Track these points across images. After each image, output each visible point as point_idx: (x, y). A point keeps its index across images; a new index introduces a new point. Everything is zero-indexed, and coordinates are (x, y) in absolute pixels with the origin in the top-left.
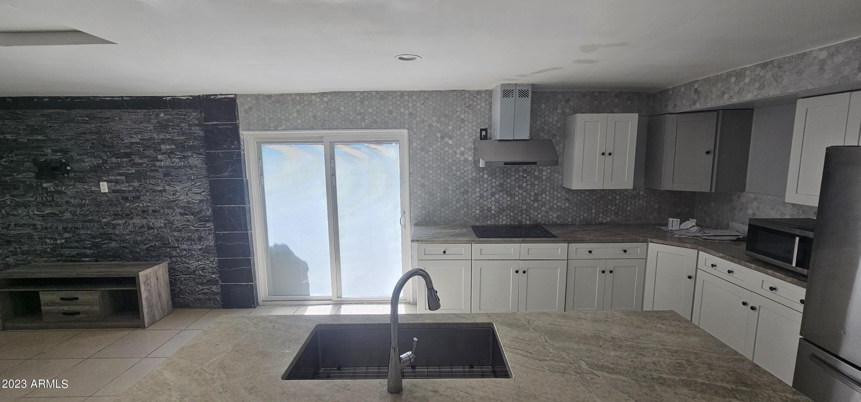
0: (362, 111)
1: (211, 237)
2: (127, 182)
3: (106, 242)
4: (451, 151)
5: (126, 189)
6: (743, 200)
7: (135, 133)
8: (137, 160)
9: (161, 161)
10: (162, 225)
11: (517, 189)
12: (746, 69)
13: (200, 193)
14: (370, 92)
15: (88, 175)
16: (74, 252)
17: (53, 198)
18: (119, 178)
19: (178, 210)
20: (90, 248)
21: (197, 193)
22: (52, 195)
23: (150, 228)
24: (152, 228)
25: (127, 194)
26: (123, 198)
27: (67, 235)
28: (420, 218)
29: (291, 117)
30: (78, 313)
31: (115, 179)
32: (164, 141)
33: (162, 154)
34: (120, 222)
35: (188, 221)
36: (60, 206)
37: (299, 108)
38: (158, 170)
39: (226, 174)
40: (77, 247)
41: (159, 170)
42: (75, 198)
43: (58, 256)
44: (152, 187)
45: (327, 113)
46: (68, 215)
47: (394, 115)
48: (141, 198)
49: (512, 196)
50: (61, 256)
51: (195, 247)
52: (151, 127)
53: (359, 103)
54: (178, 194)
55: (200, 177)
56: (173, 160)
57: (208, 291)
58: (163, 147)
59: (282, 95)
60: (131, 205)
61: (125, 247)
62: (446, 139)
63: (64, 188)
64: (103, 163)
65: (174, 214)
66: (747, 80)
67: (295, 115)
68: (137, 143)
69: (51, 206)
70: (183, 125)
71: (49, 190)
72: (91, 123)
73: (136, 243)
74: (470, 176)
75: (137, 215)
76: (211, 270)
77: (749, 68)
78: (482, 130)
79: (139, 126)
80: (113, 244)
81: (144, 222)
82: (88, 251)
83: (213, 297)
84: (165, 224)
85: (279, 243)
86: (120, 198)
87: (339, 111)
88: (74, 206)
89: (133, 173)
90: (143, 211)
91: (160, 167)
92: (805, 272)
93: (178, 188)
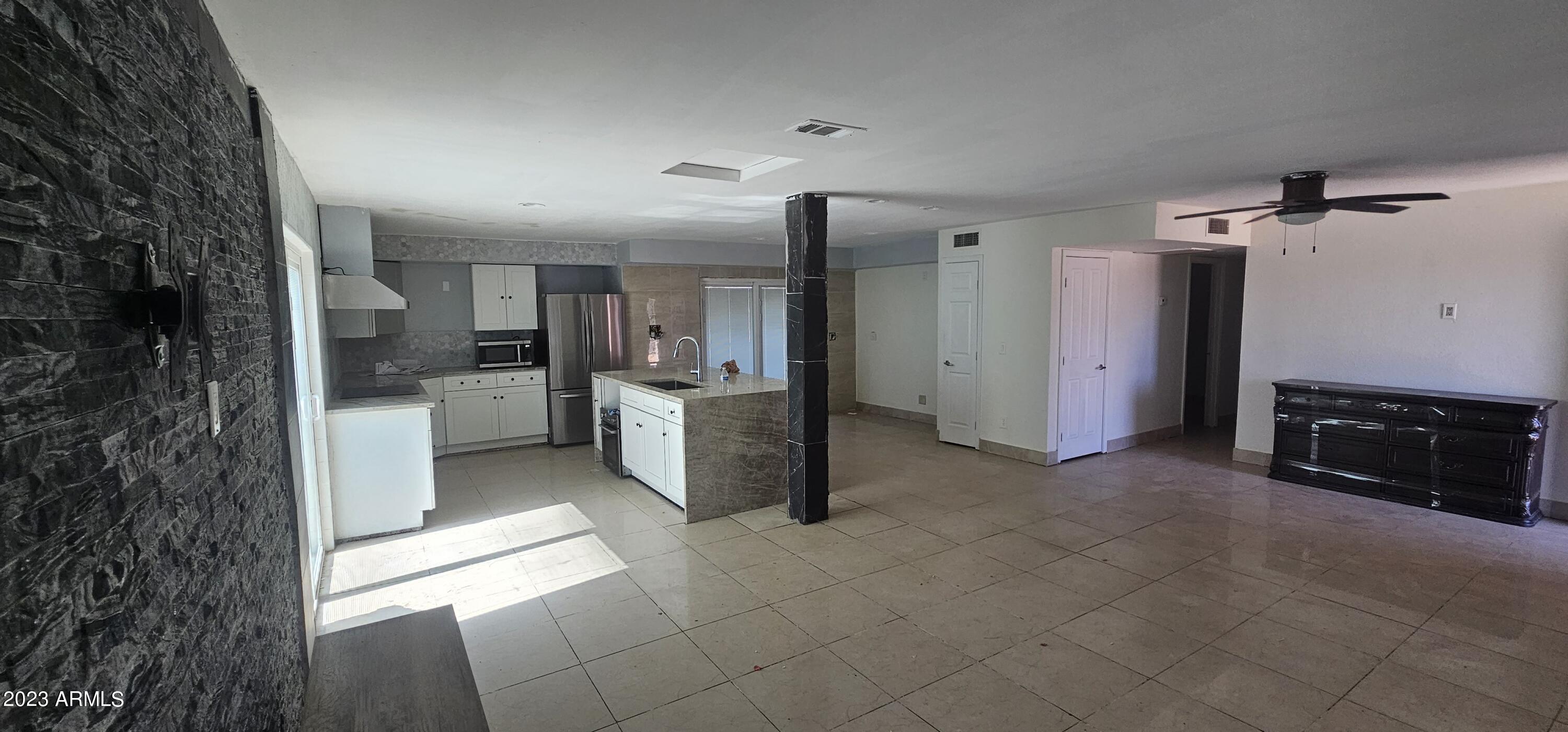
92: (529, 363)
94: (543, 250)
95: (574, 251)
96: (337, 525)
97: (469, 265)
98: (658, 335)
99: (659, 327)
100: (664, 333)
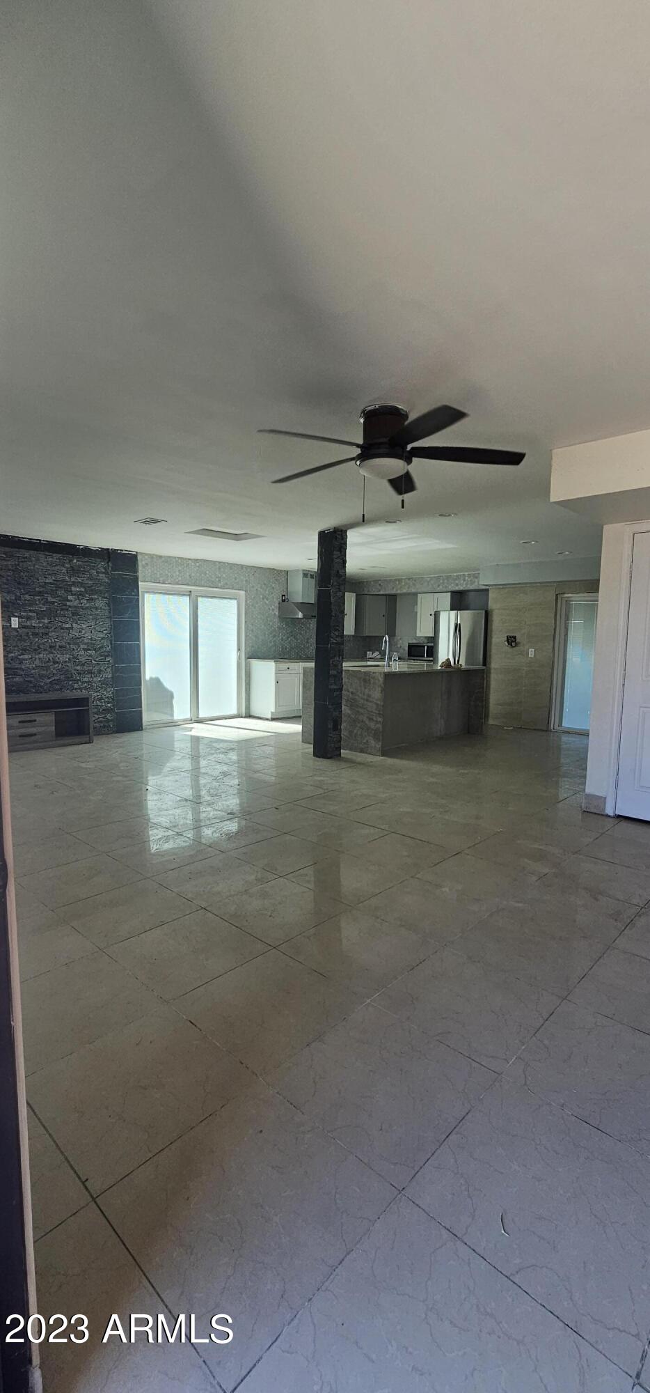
0: (219, 576)
1: (109, 670)
2: (38, 619)
4: (267, 608)
5: (36, 625)
7: (49, 574)
8: (50, 600)
9: (71, 601)
10: (67, 659)
11: (299, 634)
12: (402, 579)
13: (102, 632)
14: (224, 563)
18: (30, 614)
19: (82, 646)
21: (100, 632)
23: (55, 663)
24: (57, 663)
25: (37, 631)
26: (33, 634)
28: (250, 654)
29: (174, 575)
30: (37, 734)
31: (27, 615)
32: (74, 584)
33: (72, 595)
34: (27, 656)
35: (91, 656)
37: (180, 568)
38: (67, 609)
39: (127, 615)
41: (69, 609)
44: (60, 624)
45: (198, 574)
47: (238, 580)
48: (50, 634)
49: (296, 639)
51: (95, 679)
52: (64, 571)
53: (218, 570)
54: (84, 631)
55: (104, 617)
56: (82, 601)
57: (104, 720)
58: (73, 589)
59: (170, 557)
60: (40, 641)
61: (31, 681)
62: (265, 600)
64: (17, 600)
65: (79, 650)
66: (403, 584)
67: (178, 573)
68: (50, 584)
70: (93, 571)
72: (9, 561)
73: (42, 676)
74: (276, 625)
75: (45, 650)
76: (107, 700)
78: (283, 596)
79: (53, 569)
80: (18, 679)
81: (51, 656)
83: (107, 724)
84: (69, 659)
85: (154, 676)
86: (30, 633)
87: (206, 574)
89: (45, 611)
90: (51, 647)
91: (70, 607)
92: (431, 659)
93: (84, 626)
94: (446, 581)
95: (464, 580)
96: (248, 707)
97: (415, 594)
98: (513, 644)
99: (515, 637)
100: (519, 643)
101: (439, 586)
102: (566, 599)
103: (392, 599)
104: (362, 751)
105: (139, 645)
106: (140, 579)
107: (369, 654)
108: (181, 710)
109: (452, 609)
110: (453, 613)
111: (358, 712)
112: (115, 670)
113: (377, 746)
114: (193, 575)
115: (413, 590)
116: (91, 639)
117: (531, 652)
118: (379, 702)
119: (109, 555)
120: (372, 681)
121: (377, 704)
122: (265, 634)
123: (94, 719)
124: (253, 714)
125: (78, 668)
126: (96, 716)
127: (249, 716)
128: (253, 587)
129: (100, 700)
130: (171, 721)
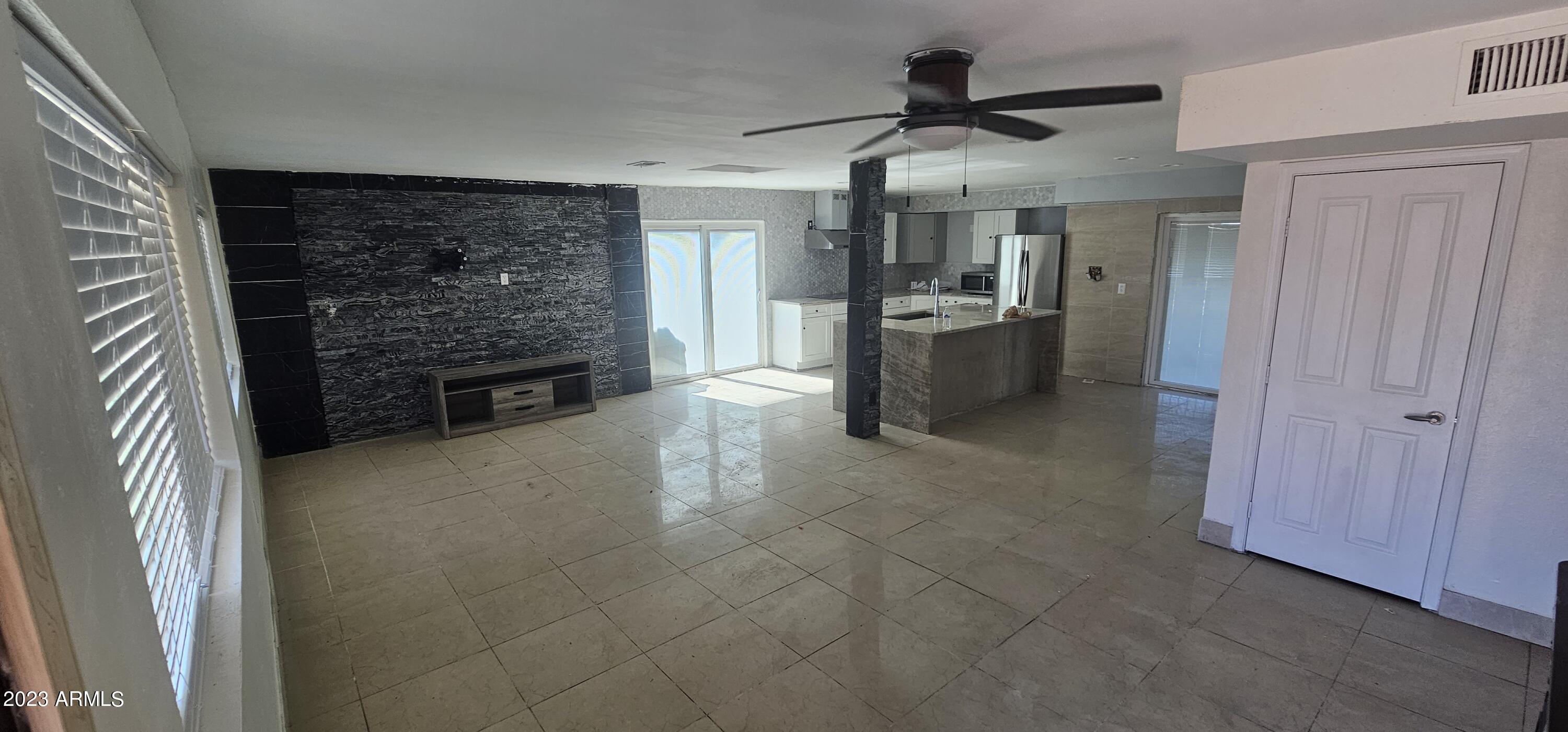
0: (734, 204)
1: (611, 325)
2: (530, 272)
3: (504, 340)
4: (791, 238)
5: (528, 280)
6: (945, 266)
7: (539, 220)
8: (542, 249)
9: (565, 249)
10: (564, 316)
11: (829, 267)
12: (955, 194)
13: (601, 281)
14: (739, 189)
15: (487, 267)
16: (467, 356)
17: (443, 295)
18: (521, 268)
19: (580, 300)
20: (485, 349)
21: (599, 281)
22: (443, 291)
23: (551, 321)
24: (554, 320)
25: (529, 286)
26: (525, 290)
27: (459, 337)
28: (772, 294)
29: (681, 208)
30: (533, 406)
31: (517, 270)
32: (567, 229)
33: (566, 242)
34: (519, 316)
35: (590, 310)
36: (451, 304)
37: (687, 199)
38: (562, 259)
39: (629, 261)
40: (470, 350)
41: (564, 258)
42: (469, 293)
43: (446, 362)
44: (555, 276)
45: (709, 205)
46: (460, 314)
47: (755, 208)
48: (544, 289)
49: (826, 272)
50: (451, 361)
51: (596, 336)
52: (556, 214)
53: (731, 198)
54: (581, 283)
55: (602, 264)
56: (577, 248)
57: (608, 381)
58: (567, 234)
59: (675, 188)
60: (533, 297)
61: (525, 344)
62: (788, 229)
63: (457, 282)
64: (505, 253)
65: (576, 304)
66: (956, 200)
67: (685, 206)
68: (541, 231)
69: (441, 304)
70: (588, 212)
71: (439, 284)
72: (494, 208)
73: (537, 337)
74: (803, 258)
75: (539, 307)
76: (610, 359)
77: (957, 194)
78: (809, 222)
79: (543, 213)
80: (512, 342)
81: (546, 314)
82: (483, 353)
83: (612, 386)
84: (566, 316)
85: (662, 327)
86: (522, 290)
87: (718, 204)
88: (468, 302)
89: (537, 263)
90: (545, 303)
91: (564, 256)
92: (990, 292)
93: (581, 277)
94: (1011, 196)
95: (1035, 195)
96: (771, 356)
97: (971, 213)
98: (1098, 277)
99: (1100, 269)
100: (1105, 276)
101: (1001, 203)
102: (1171, 220)
103: (942, 219)
104: (905, 426)
105: (643, 294)
106: (641, 217)
107: (914, 285)
108: (694, 364)
109: (1017, 234)
110: (1019, 239)
111: (901, 379)
112: (618, 325)
113: (924, 422)
114: (703, 206)
115: (969, 208)
116: (590, 291)
117: (1121, 288)
118: (926, 370)
119: (603, 191)
120: (918, 343)
121: (924, 372)
122: (789, 269)
123: (596, 381)
124: (776, 363)
125: (577, 325)
126: (599, 377)
127: (772, 366)
128: (774, 214)
129: (602, 359)
130: (683, 377)
